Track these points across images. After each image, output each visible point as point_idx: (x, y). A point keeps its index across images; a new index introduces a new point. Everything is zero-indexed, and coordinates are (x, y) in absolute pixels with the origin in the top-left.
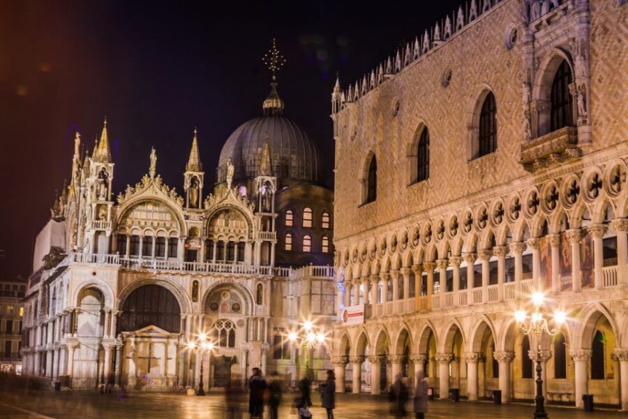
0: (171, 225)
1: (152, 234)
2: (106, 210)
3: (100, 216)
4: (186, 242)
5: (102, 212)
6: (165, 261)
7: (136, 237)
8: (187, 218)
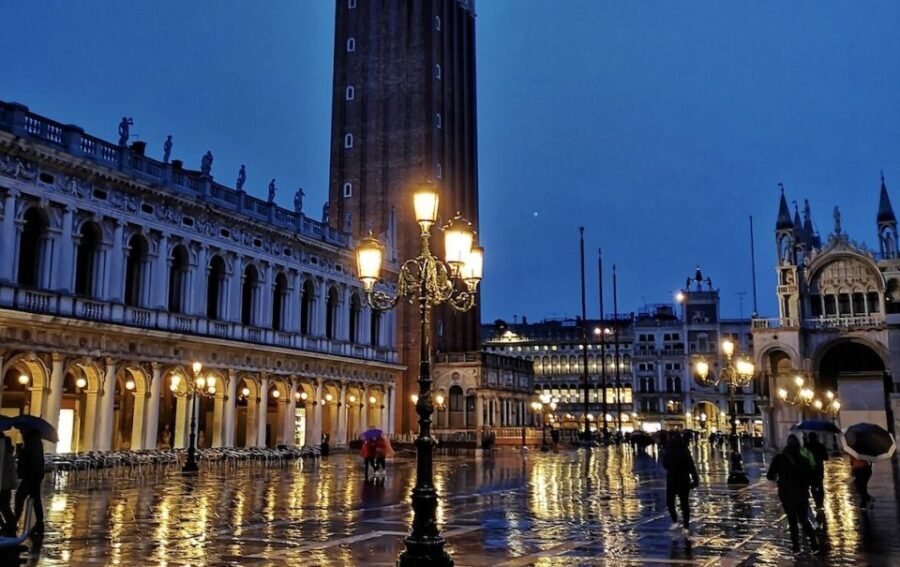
0: (868, 279)
1: (847, 291)
2: (792, 273)
3: (787, 280)
4: (886, 295)
5: (789, 276)
6: (865, 318)
7: (831, 296)
8: (883, 270)
